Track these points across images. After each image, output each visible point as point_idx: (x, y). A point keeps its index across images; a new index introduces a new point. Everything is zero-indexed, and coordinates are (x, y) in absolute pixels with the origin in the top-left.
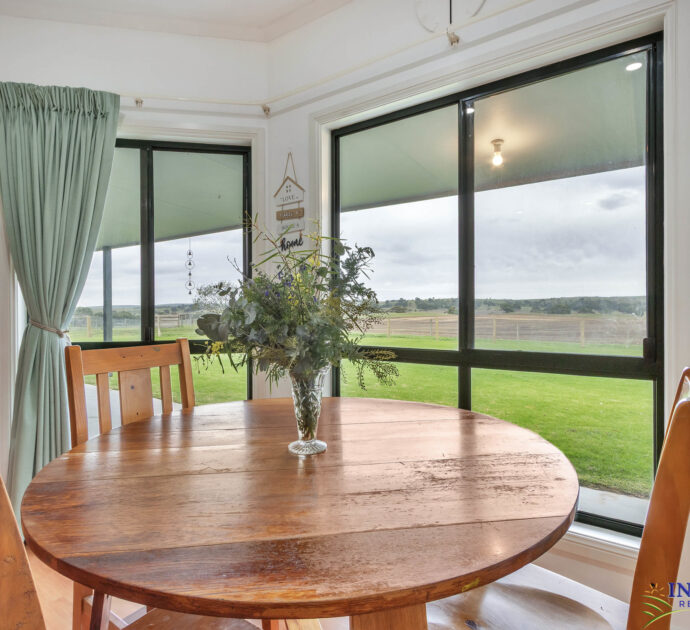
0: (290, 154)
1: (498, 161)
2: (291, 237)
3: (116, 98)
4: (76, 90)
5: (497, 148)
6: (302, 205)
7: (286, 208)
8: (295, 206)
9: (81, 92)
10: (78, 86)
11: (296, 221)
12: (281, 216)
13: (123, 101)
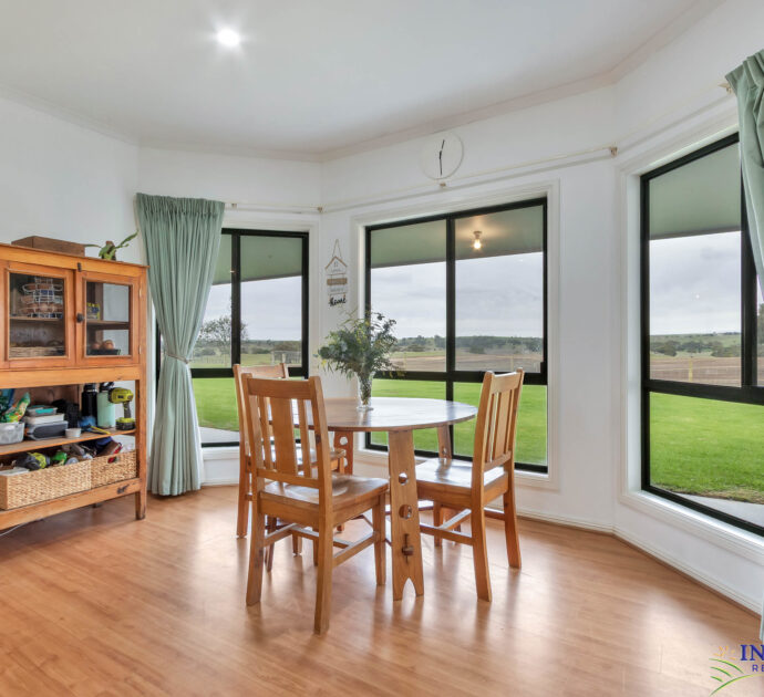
0: (337, 241)
1: (477, 245)
2: (337, 297)
3: (222, 205)
4: (198, 200)
5: (477, 237)
6: (346, 276)
7: (334, 277)
8: (340, 276)
9: (201, 201)
10: (199, 197)
11: (342, 286)
12: (330, 282)
13: (227, 206)
